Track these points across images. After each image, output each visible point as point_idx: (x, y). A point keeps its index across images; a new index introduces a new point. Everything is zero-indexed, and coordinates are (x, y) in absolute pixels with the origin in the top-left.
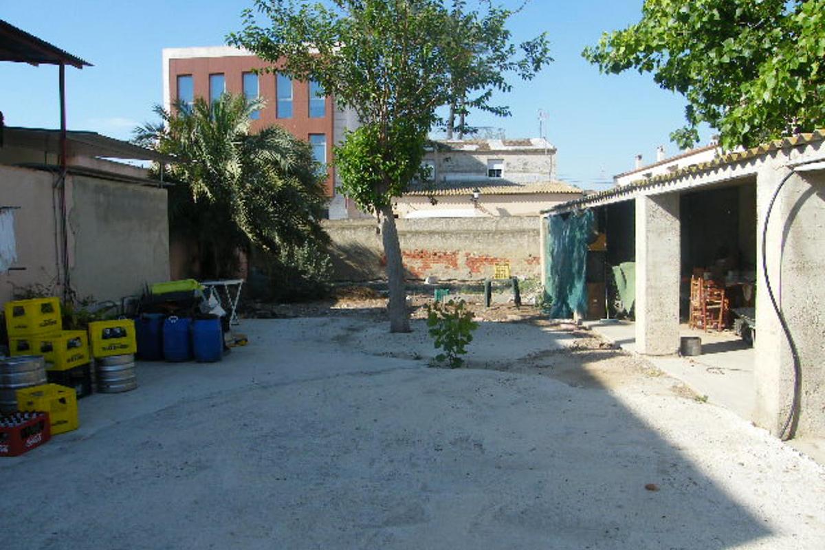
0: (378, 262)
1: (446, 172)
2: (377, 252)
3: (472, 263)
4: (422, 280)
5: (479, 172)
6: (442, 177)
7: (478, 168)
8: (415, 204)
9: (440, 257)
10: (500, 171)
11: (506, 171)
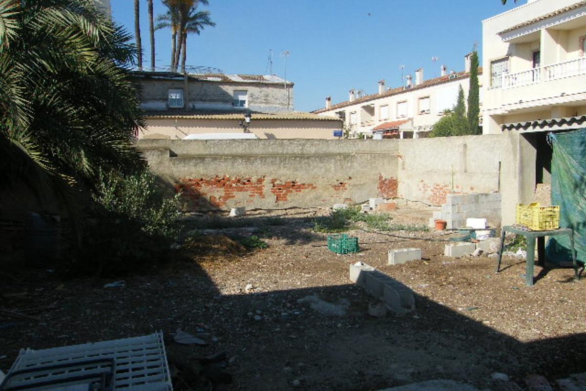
1: (194, 100)
3: (279, 190)
4: (224, 211)
5: (225, 101)
6: (191, 105)
7: (225, 98)
9: (244, 184)
10: (244, 102)
11: (250, 102)
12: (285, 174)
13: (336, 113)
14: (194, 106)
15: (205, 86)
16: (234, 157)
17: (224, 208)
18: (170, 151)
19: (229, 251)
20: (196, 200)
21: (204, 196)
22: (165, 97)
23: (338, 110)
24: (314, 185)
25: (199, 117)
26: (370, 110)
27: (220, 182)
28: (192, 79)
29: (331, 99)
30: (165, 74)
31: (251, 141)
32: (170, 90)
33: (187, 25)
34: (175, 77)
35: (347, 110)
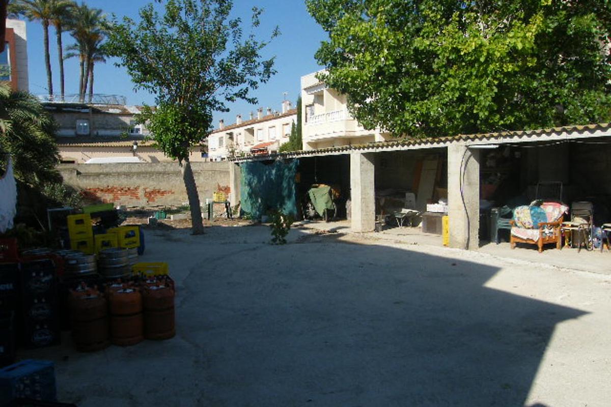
1: (98, 128)
2: (78, 188)
3: (150, 195)
6: (95, 132)
7: (124, 126)
8: (88, 153)
9: (126, 191)
10: (138, 130)
11: (143, 130)
12: (151, 185)
13: (227, 134)
14: (98, 133)
15: (107, 117)
16: (119, 174)
18: (77, 171)
20: (94, 202)
21: (99, 199)
22: (74, 126)
23: (229, 131)
24: (173, 191)
25: (100, 144)
26: (251, 131)
27: (109, 190)
28: (96, 111)
29: (224, 121)
30: (73, 106)
32: (78, 121)
33: (93, 56)
34: (82, 109)
35: (235, 132)
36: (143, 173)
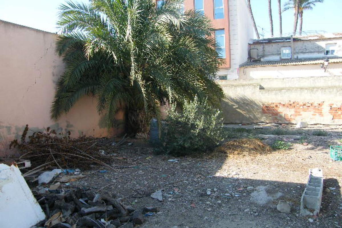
0: (261, 110)
1: (298, 53)
3: (335, 111)
4: (293, 124)
5: (319, 52)
6: (295, 56)
7: (319, 50)
9: (309, 107)
14: (297, 57)
15: (306, 43)
16: (302, 89)
17: (293, 122)
18: (260, 85)
19: (254, 149)
20: (275, 116)
21: (281, 114)
22: (279, 52)
27: (291, 105)
31: (315, 78)
32: (282, 48)
36: (329, 87)
